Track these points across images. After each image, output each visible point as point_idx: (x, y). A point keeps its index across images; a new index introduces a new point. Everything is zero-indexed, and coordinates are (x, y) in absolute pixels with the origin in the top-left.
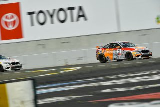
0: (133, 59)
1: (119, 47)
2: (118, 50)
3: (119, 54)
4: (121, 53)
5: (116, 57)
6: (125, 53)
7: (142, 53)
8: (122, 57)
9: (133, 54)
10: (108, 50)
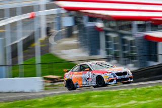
0: (105, 85)
1: (88, 69)
2: (87, 72)
3: (88, 79)
4: (90, 77)
5: (85, 83)
6: (95, 77)
7: (117, 76)
8: (92, 82)
9: (104, 78)
10: (76, 74)
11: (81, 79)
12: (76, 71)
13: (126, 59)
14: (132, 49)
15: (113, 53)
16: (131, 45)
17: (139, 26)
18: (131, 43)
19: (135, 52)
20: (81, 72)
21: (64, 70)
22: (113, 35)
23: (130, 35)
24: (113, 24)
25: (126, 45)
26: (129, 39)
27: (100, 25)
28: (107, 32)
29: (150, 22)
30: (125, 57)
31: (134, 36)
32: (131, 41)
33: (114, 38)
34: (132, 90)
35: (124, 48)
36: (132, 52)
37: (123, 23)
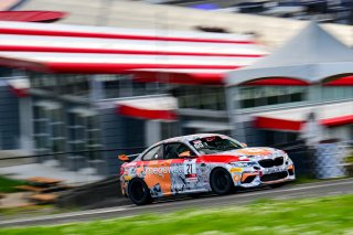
2: (186, 162)
3: (188, 176)
4: (194, 172)
5: (179, 186)
6: (208, 171)
7: (262, 169)
8: (200, 184)
9: (233, 175)
10: (154, 166)
11: (168, 177)
12: (154, 159)
13: (77, 157)
14: (90, 135)
15: (50, 144)
16: (90, 126)
17: (107, 85)
18: (90, 122)
19: (98, 142)
20: (169, 161)
21: (120, 157)
22: (49, 106)
23: (86, 105)
24: (50, 81)
25: (77, 127)
26: (85, 113)
27: (20, 82)
28: (36, 98)
29: (131, 77)
30: (75, 154)
31: (95, 106)
32: (89, 118)
33: (53, 111)
34: (92, 225)
35: (73, 134)
36: (91, 143)
37: (71, 79)
